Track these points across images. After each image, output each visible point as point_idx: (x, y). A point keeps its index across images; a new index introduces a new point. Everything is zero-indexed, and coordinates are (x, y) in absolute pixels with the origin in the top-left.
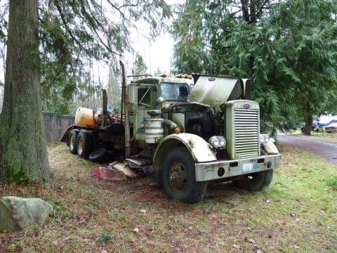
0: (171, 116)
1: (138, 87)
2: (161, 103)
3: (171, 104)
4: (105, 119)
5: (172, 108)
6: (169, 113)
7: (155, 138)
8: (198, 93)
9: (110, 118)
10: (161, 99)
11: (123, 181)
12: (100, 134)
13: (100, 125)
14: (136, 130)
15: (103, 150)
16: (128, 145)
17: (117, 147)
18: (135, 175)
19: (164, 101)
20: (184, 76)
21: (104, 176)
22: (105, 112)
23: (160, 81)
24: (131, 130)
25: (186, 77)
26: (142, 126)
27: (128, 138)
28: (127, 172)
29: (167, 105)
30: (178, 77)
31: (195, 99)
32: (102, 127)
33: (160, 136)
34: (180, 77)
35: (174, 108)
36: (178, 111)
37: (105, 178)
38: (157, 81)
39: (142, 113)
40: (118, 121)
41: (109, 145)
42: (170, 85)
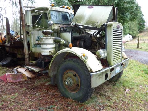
0: (60, 35)
1: (32, 14)
2: (51, 25)
3: (59, 26)
4: (9, 38)
5: (60, 29)
6: (58, 33)
7: (49, 52)
8: (81, 18)
9: (12, 38)
10: (52, 22)
11: (25, 81)
12: (7, 49)
13: (5, 42)
14: (32, 45)
15: (10, 59)
16: (27, 56)
17: (19, 56)
18: (33, 76)
19: (53, 24)
20: (66, 7)
21: (10, 80)
22: (8, 33)
23: (50, 9)
24: (29, 45)
25: (67, 8)
26: (37, 42)
27: (26, 52)
28: (27, 74)
29: (56, 27)
30: (62, 7)
31: (79, 21)
32: (7, 44)
33: (53, 50)
34: (64, 8)
35: (62, 29)
36: (65, 31)
37: (11, 81)
38: (47, 9)
39: (37, 34)
40: (18, 40)
41: (14, 55)
42: (57, 13)
